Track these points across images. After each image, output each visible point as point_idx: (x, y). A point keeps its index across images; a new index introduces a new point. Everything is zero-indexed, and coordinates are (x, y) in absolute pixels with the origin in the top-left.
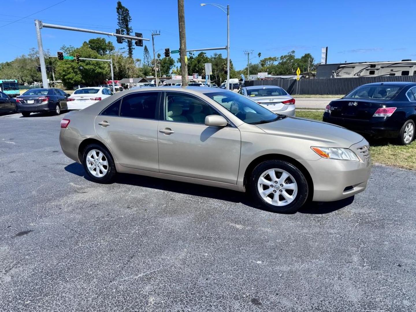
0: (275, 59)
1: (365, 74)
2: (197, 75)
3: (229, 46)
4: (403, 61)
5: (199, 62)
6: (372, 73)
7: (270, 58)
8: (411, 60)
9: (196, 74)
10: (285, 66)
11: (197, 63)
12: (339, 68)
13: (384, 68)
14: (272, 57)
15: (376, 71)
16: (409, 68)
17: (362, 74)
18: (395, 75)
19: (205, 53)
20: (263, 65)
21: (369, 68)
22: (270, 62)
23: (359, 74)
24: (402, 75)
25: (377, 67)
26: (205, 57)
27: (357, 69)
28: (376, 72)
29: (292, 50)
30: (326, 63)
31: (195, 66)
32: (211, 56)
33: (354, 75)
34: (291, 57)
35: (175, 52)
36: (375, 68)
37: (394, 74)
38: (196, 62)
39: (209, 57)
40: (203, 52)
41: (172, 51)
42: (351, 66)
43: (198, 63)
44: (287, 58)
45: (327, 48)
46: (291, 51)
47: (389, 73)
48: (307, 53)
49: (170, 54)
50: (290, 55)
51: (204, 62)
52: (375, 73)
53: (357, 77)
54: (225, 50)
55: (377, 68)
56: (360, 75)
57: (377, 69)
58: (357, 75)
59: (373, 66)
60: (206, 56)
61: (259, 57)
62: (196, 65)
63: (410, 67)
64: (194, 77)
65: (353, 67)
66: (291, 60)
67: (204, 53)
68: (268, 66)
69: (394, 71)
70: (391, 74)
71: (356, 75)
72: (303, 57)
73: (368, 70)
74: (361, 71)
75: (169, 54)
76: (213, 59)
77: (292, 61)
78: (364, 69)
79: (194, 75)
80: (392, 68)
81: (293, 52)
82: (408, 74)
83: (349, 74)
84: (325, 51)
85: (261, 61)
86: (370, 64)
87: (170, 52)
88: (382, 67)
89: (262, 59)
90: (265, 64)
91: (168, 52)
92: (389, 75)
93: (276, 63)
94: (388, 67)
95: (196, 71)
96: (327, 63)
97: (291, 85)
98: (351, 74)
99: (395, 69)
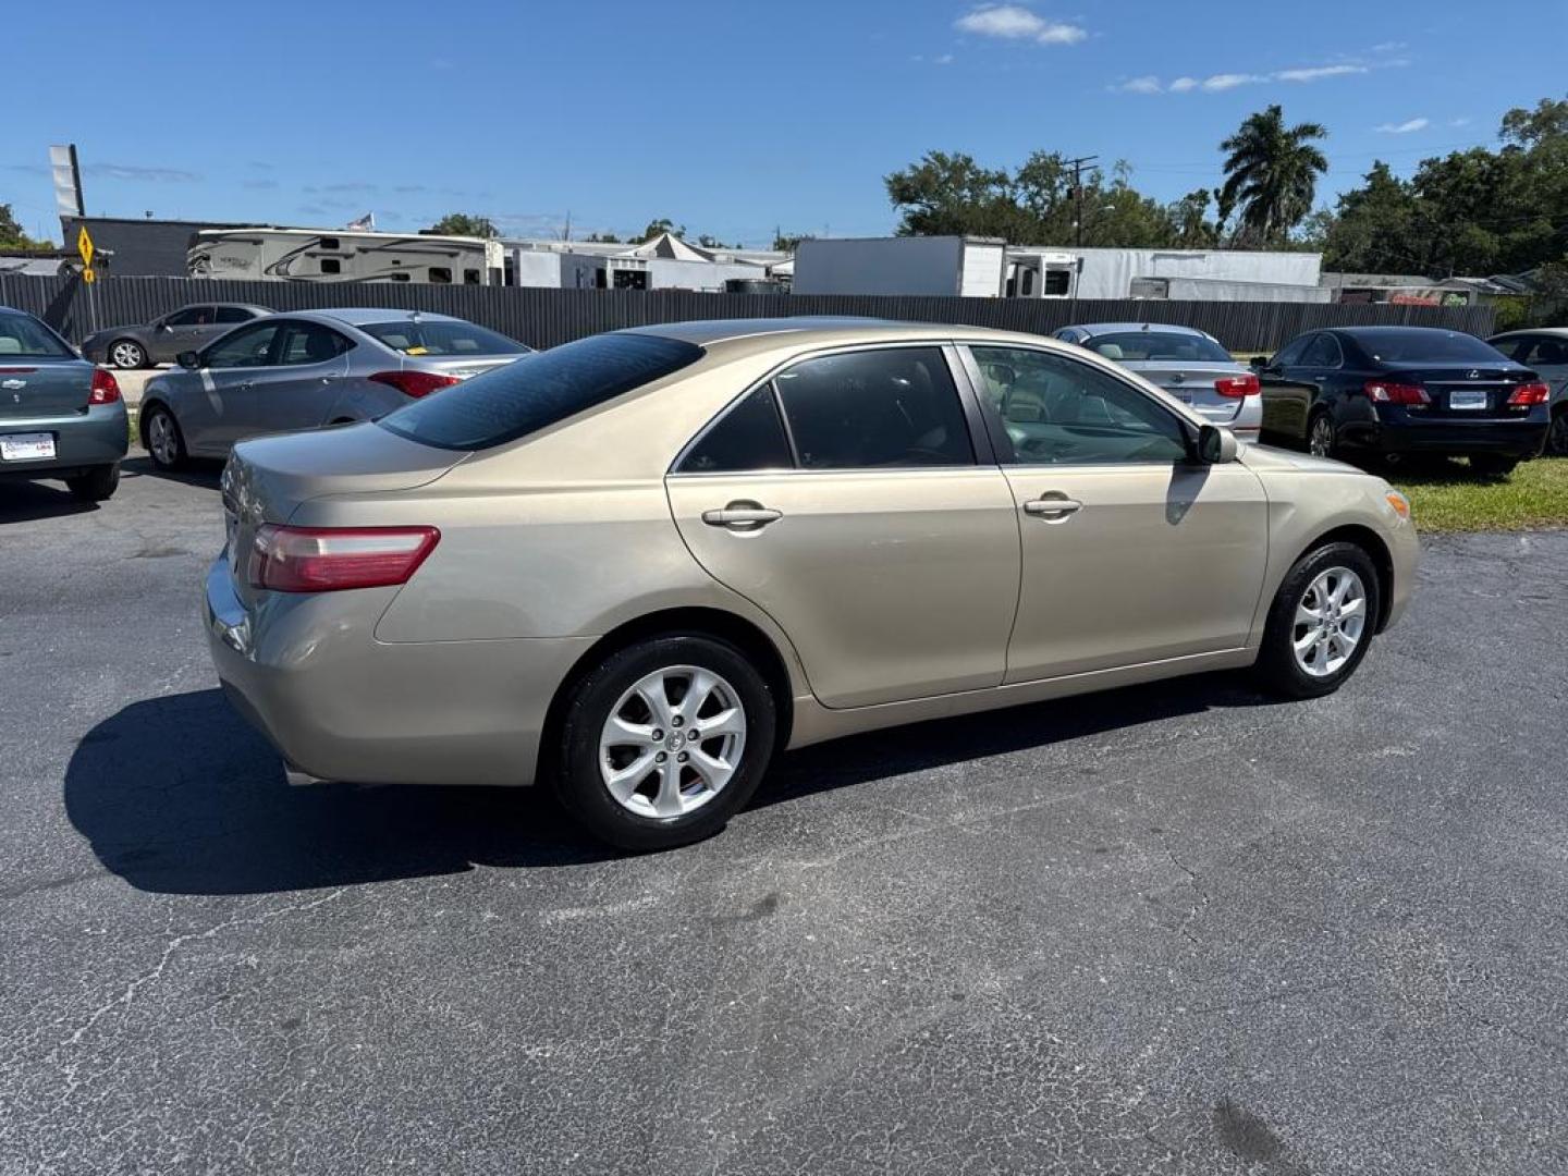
1: (307, 271)
4: (422, 232)
6: (331, 267)
12: (198, 240)
13: (371, 253)
15: (341, 260)
16: (447, 257)
17: (294, 272)
21: (315, 249)
23: (284, 267)
25: (343, 248)
27: (271, 251)
28: (344, 264)
33: (266, 272)
36: (339, 251)
37: (406, 276)
45: (72, 149)
47: (390, 273)
52: (342, 269)
53: (277, 278)
55: (345, 252)
56: (287, 274)
57: (348, 256)
58: (278, 273)
59: (328, 241)
65: (256, 242)
69: (402, 265)
70: (393, 276)
71: (273, 271)
73: (313, 255)
74: (289, 259)
78: (298, 251)
80: (396, 256)
83: (244, 266)
84: (67, 163)
86: (318, 236)
88: (363, 250)
92: (389, 280)
94: (380, 249)
97: (55, 300)
98: (252, 268)
99: (407, 260)
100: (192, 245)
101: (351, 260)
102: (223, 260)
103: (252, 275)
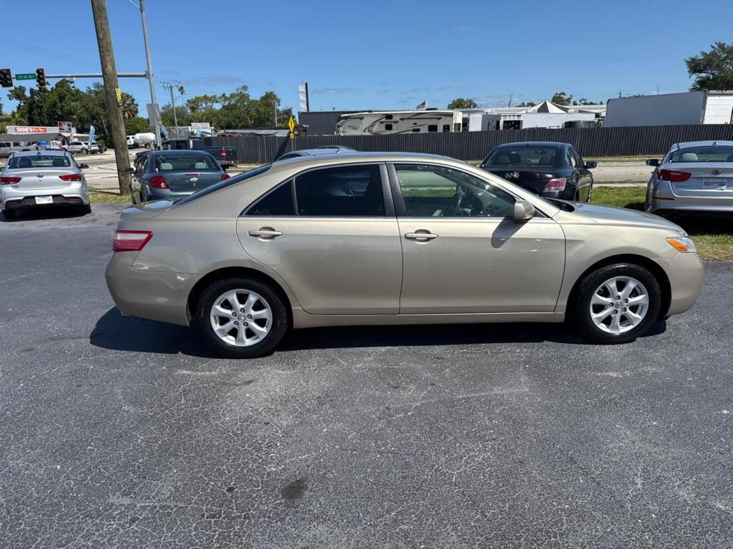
0: (214, 99)
1: (379, 129)
2: (69, 125)
3: (151, 72)
4: (428, 110)
5: (62, 98)
6: (389, 127)
7: (206, 97)
8: (436, 109)
9: (66, 123)
10: (235, 112)
11: (58, 101)
12: (340, 119)
13: (405, 121)
14: (210, 95)
15: (393, 124)
16: (436, 120)
17: (375, 129)
18: (420, 132)
19: (72, 82)
20: (193, 109)
21: (384, 120)
22: (206, 103)
23: (371, 129)
24: (429, 131)
25: (395, 118)
26: (73, 89)
27: (367, 122)
28: (394, 126)
29: (243, 85)
30: (308, 110)
31: (54, 105)
32: (89, 88)
33: (364, 131)
34: (243, 97)
35: (25, 77)
36: (392, 120)
37: (418, 130)
38: (55, 98)
39: (83, 89)
40: (67, 79)
41: (17, 76)
42: (358, 116)
43: (61, 102)
44: (236, 99)
45: (306, 84)
46: (241, 87)
47: (412, 129)
48: (269, 91)
49: (14, 81)
50: (241, 92)
51: (73, 98)
52: (393, 128)
53: (367, 134)
54: (145, 78)
55: (395, 121)
56: (372, 131)
57: (396, 122)
58: (369, 131)
59: (389, 117)
60: (73, 87)
61: (182, 93)
62: (56, 103)
63: (439, 119)
64: (60, 129)
65: (362, 119)
66: (244, 102)
67: (68, 81)
68: (203, 111)
69: (418, 124)
70: (414, 130)
71: (367, 130)
72: (263, 98)
73: (382, 123)
74: (373, 125)
75: (10, 80)
76: (93, 95)
77: (246, 103)
78: (378, 121)
79: (61, 125)
80: (415, 121)
81: (245, 88)
82: (436, 130)
83: (356, 129)
84: (304, 90)
85: (189, 101)
86: (385, 114)
87: (13, 76)
88: (402, 119)
89: (190, 99)
90: (197, 108)
91: (8, 77)
92: (411, 132)
93: (218, 106)
94: (409, 118)
95: (57, 116)
96: (311, 110)
97: (281, 146)
98: (359, 130)
99: (419, 122)
100: (338, 121)
101: (397, 124)
102: (349, 127)
103: (358, 133)
